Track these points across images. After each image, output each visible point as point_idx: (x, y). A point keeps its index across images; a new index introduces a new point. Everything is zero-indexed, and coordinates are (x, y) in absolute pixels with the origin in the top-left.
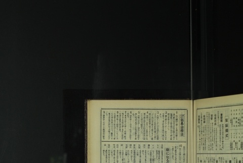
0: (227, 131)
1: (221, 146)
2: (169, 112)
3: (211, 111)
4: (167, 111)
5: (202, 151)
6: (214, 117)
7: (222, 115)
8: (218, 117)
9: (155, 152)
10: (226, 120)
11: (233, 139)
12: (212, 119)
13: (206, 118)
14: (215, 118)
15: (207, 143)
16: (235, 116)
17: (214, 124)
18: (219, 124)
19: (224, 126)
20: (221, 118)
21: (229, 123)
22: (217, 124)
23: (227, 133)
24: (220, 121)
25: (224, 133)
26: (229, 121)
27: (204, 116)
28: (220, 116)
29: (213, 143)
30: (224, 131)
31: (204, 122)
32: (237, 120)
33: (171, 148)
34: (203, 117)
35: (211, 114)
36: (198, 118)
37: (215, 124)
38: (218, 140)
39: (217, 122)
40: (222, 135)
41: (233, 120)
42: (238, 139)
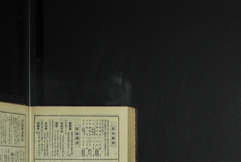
0: (77, 138)
1: (70, 153)
2: (14, 116)
3: (55, 119)
4: (12, 114)
5: (42, 156)
6: (59, 125)
7: (70, 123)
8: (66, 126)
9: (4, 156)
10: (77, 129)
11: (85, 147)
12: (57, 126)
13: (48, 125)
14: (62, 126)
15: (50, 149)
16: (89, 126)
17: (60, 131)
18: (67, 132)
19: (74, 134)
20: (70, 126)
21: (80, 131)
22: (64, 131)
23: (77, 141)
24: (68, 129)
25: (74, 140)
26: (80, 130)
27: (46, 123)
28: (68, 125)
29: (59, 149)
30: (74, 138)
31: (46, 129)
32: (91, 129)
33: (15, 153)
34: (44, 124)
35: (55, 121)
36: (36, 124)
37: (62, 132)
38: (66, 146)
39: (64, 130)
40: (70, 142)
41: (86, 129)
42: (93, 147)
